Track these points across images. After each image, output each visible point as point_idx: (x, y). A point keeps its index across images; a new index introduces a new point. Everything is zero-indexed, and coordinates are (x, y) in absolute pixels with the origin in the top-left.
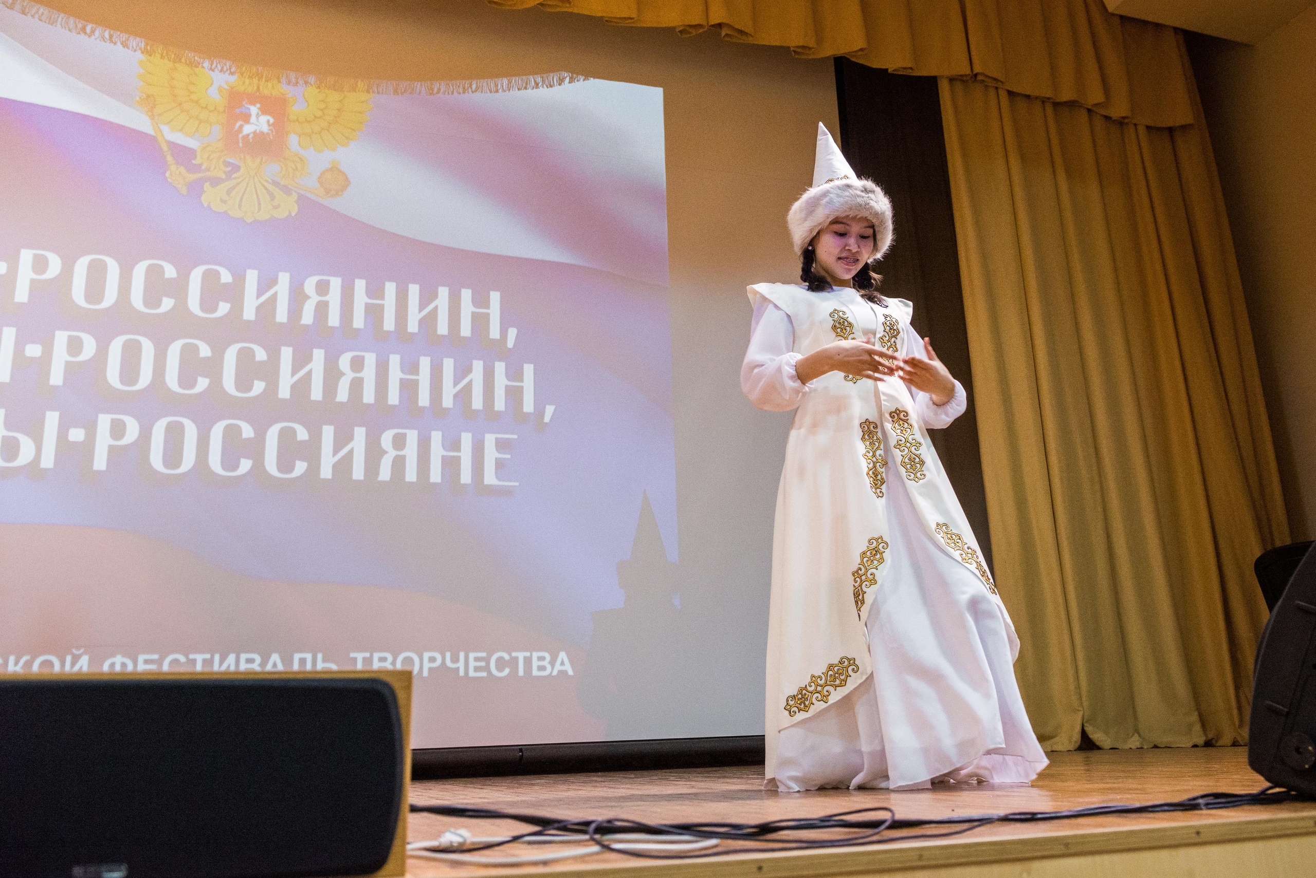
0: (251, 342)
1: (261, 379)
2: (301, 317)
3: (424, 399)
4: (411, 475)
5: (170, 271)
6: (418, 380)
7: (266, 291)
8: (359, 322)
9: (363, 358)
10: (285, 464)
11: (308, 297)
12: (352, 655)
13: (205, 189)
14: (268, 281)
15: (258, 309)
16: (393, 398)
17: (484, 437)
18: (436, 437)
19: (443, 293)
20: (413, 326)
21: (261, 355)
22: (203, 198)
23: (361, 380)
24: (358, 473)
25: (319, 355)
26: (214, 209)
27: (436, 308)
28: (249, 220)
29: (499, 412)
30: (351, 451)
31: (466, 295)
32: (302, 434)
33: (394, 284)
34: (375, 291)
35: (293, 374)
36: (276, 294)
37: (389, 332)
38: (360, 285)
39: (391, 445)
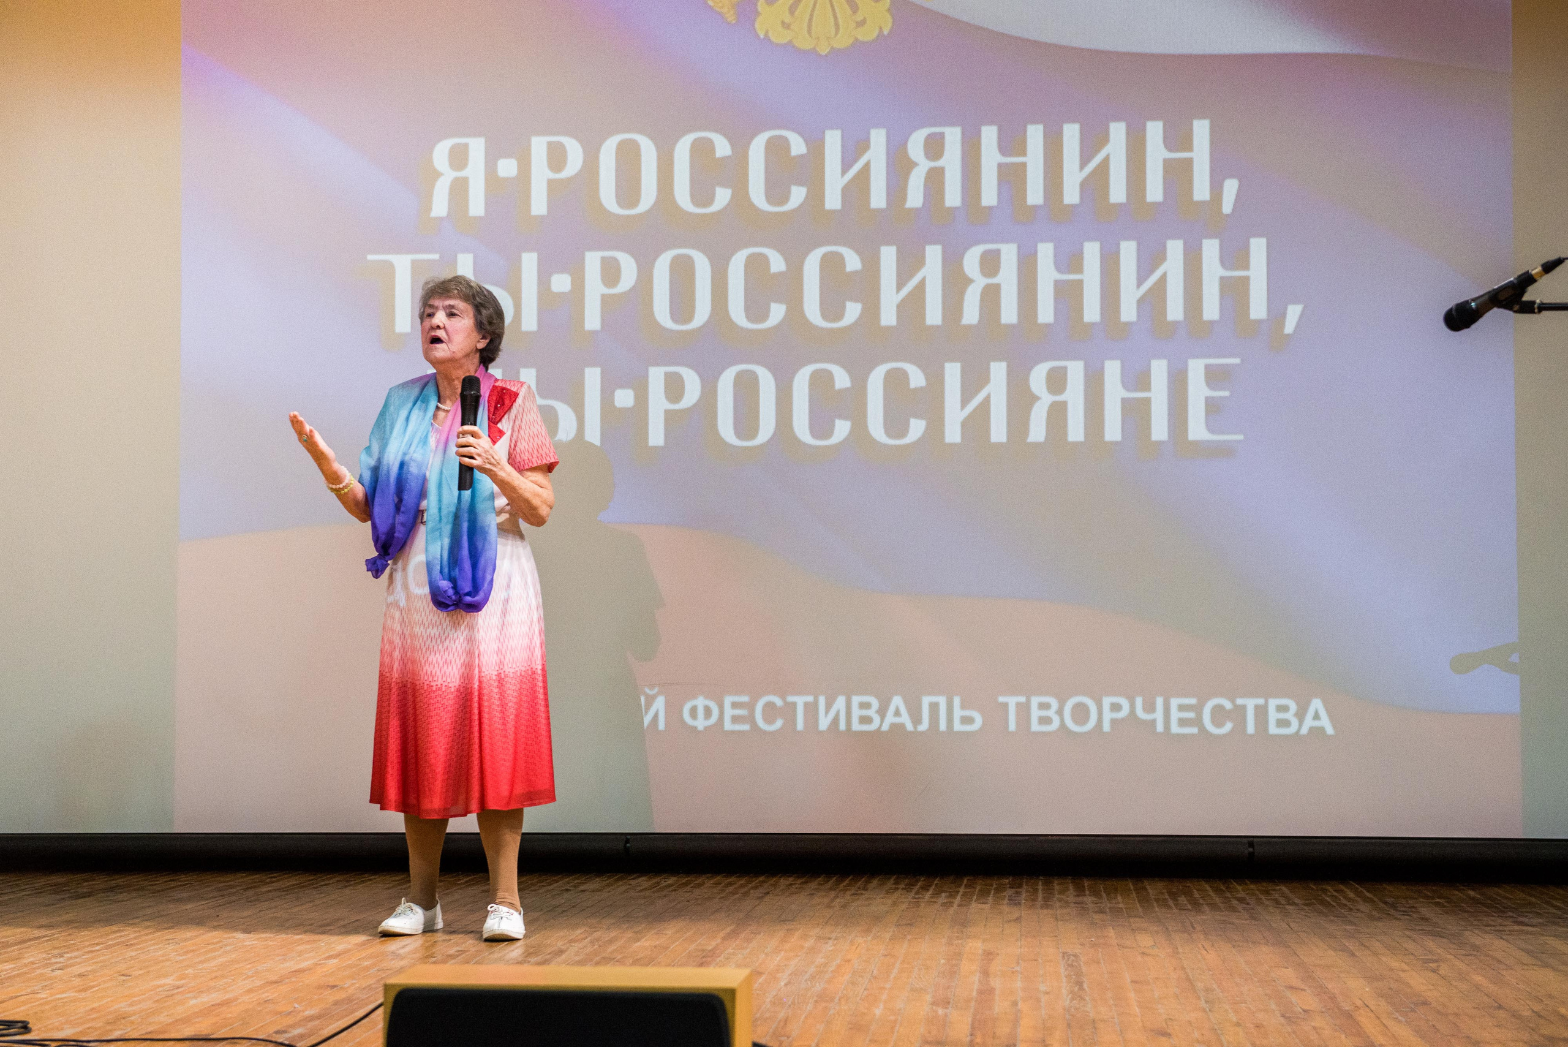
0: (839, 244)
1: (852, 299)
2: (904, 198)
3: (1092, 312)
4: (1076, 432)
5: (722, 147)
6: (1080, 282)
7: (855, 161)
8: (989, 196)
9: (999, 251)
10: (895, 425)
11: (913, 165)
12: (1001, 699)
13: (760, 8)
14: (855, 147)
15: (845, 190)
16: (1046, 313)
17: (1187, 366)
18: (1112, 370)
19: (1118, 131)
20: (1071, 195)
21: (853, 262)
22: (757, 26)
23: (997, 287)
24: (998, 432)
25: (934, 254)
26: (773, 38)
27: (1107, 159)
28: (824, 50)
29: (1211, 323)
30: (988, 397)
31: (1155, 130)
32: (917, 378)
33: (1041, 127)
34: (1012, 143)
35: (899, 287)
36: (867, 165)
37: (1035, 208)
38: (989, 135)
39: (1045, 386)
